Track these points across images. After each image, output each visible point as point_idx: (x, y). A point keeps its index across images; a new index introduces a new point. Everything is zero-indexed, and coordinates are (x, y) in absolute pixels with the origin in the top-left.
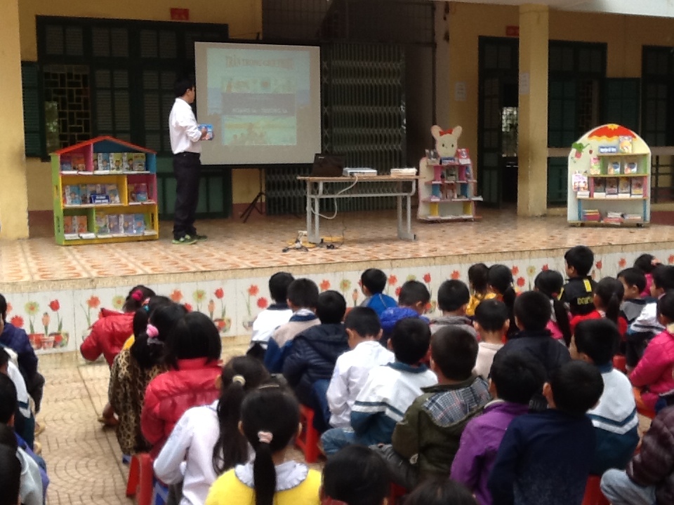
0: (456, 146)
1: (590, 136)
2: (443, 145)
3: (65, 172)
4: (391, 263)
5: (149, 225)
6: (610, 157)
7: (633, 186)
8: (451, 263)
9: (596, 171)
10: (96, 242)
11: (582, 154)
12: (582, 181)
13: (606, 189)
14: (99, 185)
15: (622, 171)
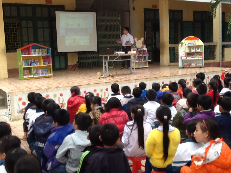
0: (142, 44)
1: (185, 40)
2: (138, 44)
3: (23, 56)
4: (135, 81)
5: (49, 72)
6: (191, 46)
7: (199, 55)
8: (152, 80)
9: (188, 51)
10: (33, 78)
11: (183, 46)
12: (183, 54)
13: (191, 56)
14: (33, 60)
15: (195, 51)
